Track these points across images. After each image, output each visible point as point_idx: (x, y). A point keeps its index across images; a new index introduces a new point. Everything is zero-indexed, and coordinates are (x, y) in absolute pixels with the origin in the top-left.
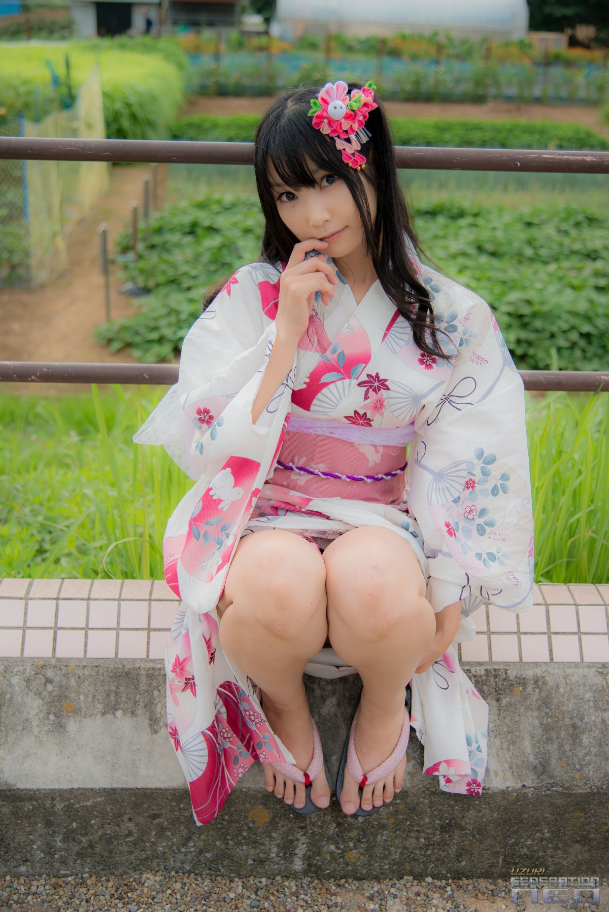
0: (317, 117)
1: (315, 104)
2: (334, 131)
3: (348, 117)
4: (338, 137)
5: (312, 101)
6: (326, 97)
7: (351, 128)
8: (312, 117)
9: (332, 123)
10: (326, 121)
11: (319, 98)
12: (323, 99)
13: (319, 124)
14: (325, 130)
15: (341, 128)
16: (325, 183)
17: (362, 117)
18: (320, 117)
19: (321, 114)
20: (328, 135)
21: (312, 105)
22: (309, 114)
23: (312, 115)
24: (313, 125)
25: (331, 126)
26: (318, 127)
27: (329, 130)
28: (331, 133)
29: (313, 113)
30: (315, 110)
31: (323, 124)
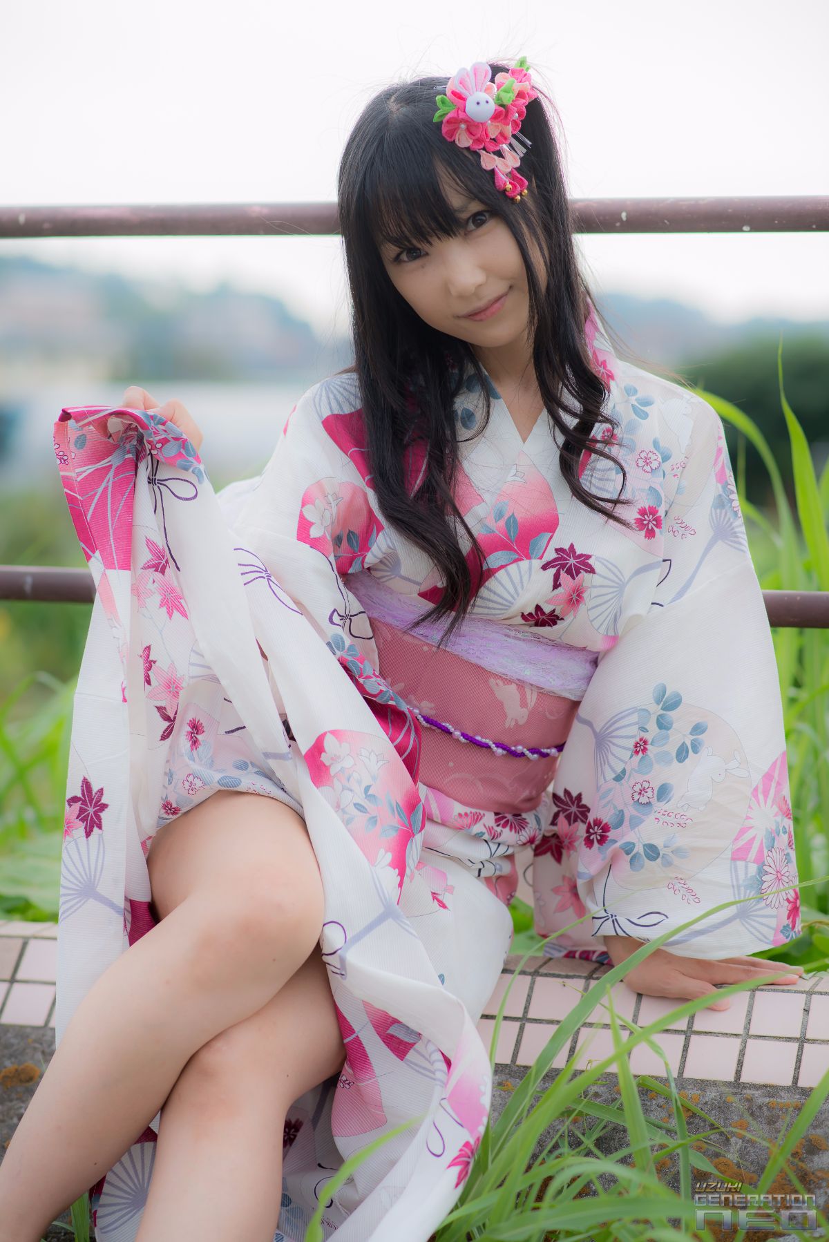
0: (448, 122)
1: (443, 102)
2: (478, 141)
3: (496, 117)
4: (484, 149)
5: (438, 98)
6: (460, 89)
7: (501, 134)
8: (441, 123)
9: (473, 130)
10: (463, 126)
11: (448, 92)
12: (454, 93)
13: (452, 133)
14: (464, 141)
15: (487, 136)
16: (471, 226)
17: (517, 115)
18: (455, 122)
19: (456, 115)
20: (468, 149)
21: (439, 104)
22: (436, 119)
23: (439, 120)
24: (444, 135)
25: (471, 133)
26: (451, 138)
27: (469, 140)
28: (472, 145)
29: (441, 116)
30: (444, 111)
31: (459, 132)
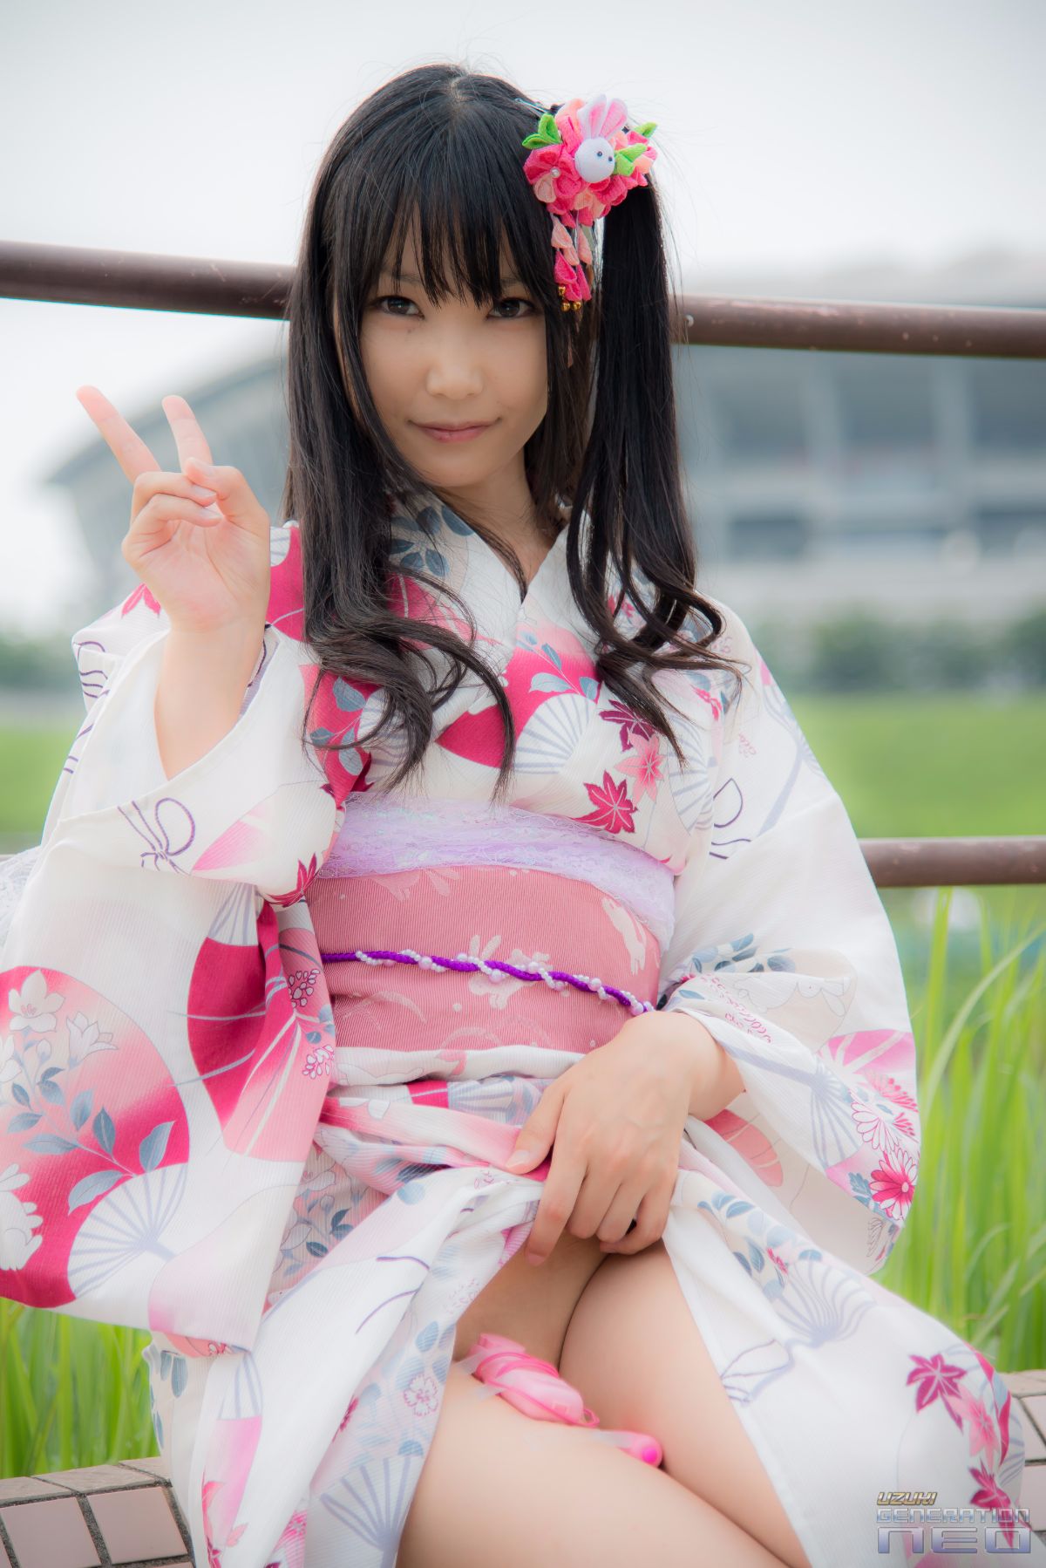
0: (542, 158)
1: (548, 127)
3: (598, 185)
4: (562, 218)
5: (542, 116)
8: (527, 152)
9: (565, 183)
10: (556, 172)
13: (538, 172)
14: (545, 191)
15: (573, 203)
18: (550, 160)
21: (539, 125)
22: (527, 142)
23: (530, 147)
24: (525, 168)
25: (559, 188)
26: (531, 179)
27: (553, 194)
28: (554, 204)
29: (535, 143)
30: (540, 139)
31: (546, 176)
